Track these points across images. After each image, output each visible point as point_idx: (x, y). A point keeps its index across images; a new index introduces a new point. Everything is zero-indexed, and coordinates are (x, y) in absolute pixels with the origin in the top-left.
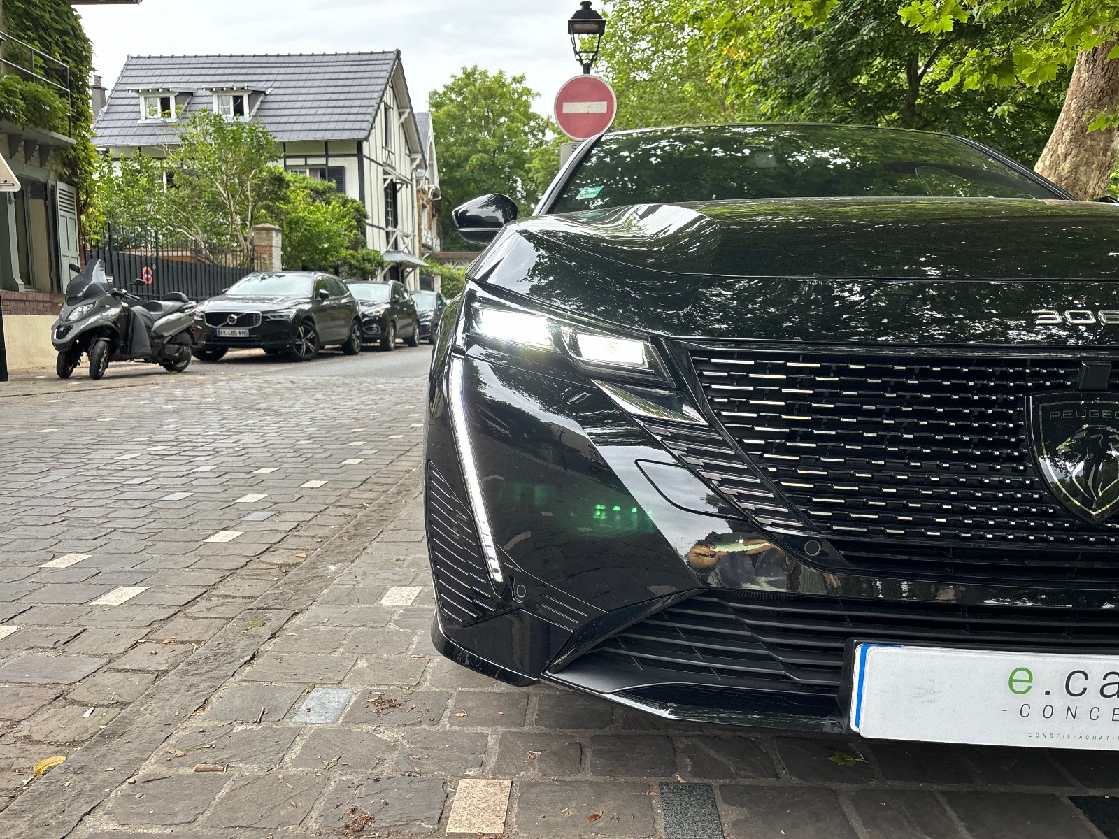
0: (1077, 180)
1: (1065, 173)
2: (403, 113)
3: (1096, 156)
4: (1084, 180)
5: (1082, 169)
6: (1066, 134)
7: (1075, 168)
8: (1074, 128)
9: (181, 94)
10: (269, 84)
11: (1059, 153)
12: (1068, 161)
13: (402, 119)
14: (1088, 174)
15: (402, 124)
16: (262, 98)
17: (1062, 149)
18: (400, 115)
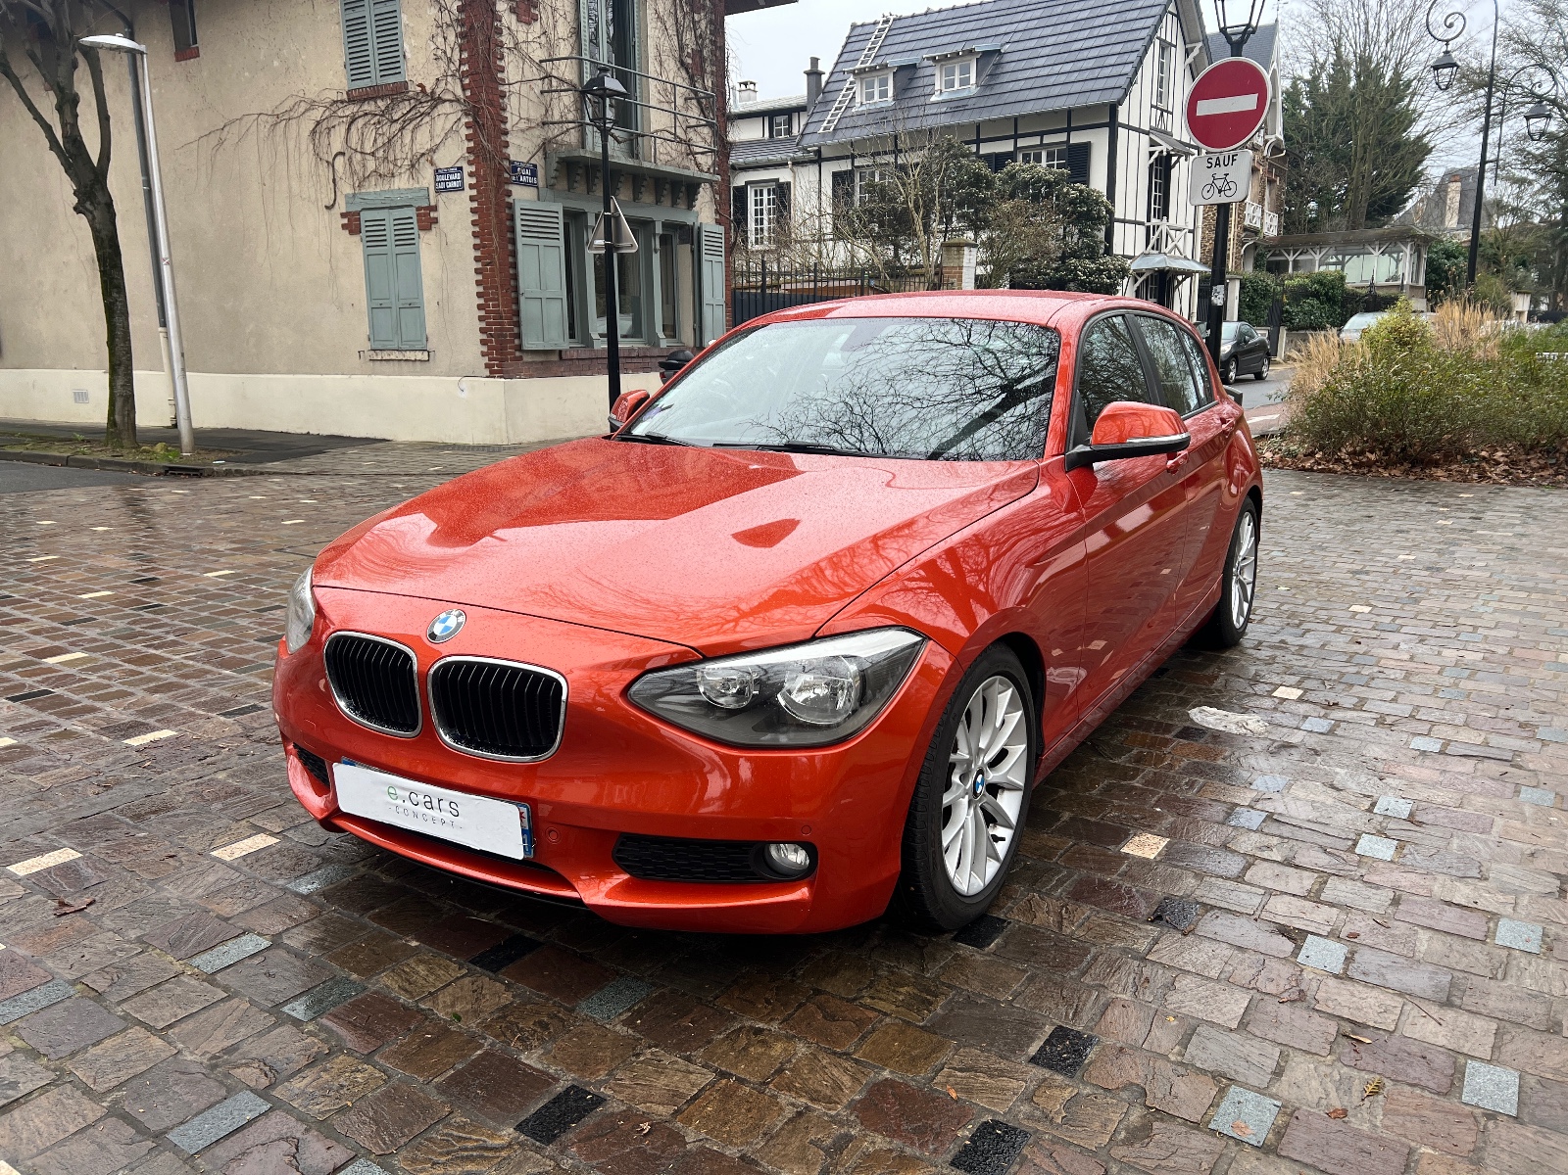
2: (1192, 49)
9: (901, 68)
10: (1007, 38)
13: (1190, 59)
15: (1190, 65)
16: (996, 59)
18: (1187, 53)
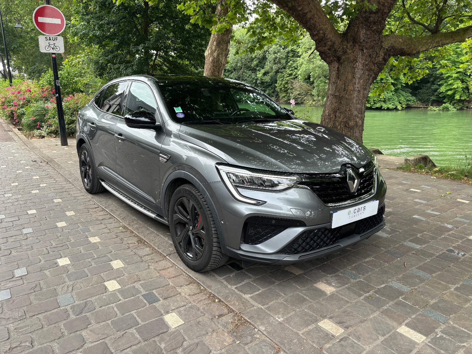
0: (219, 59)
1: (215, 56)
3: (224, 51)
4: (221, 59)
5: (220, 55)
6: (214, 43)
7: (218, 55)
8: (217, 41)
11: (213, 49)
12: (216, 52)
14: (222, 57)
17: (214, 48)
